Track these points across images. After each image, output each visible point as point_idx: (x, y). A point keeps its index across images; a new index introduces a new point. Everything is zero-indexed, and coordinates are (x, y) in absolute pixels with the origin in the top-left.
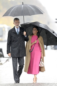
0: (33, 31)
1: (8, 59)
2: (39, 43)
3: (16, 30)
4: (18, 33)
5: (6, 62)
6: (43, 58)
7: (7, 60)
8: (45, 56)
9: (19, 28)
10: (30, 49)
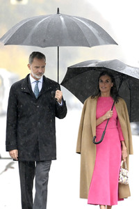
0: (101, 84)
1: (11, 164)
2: (117, 118)
3: (33, 86)
4: (36, 95)
5: (6, 170)
6: (127, 158)
7: (9, 166)
8: (132, 154)
9: (41, 80)
10: (94, 134)
